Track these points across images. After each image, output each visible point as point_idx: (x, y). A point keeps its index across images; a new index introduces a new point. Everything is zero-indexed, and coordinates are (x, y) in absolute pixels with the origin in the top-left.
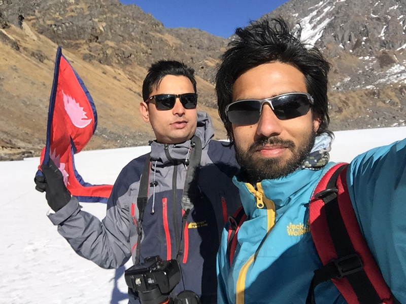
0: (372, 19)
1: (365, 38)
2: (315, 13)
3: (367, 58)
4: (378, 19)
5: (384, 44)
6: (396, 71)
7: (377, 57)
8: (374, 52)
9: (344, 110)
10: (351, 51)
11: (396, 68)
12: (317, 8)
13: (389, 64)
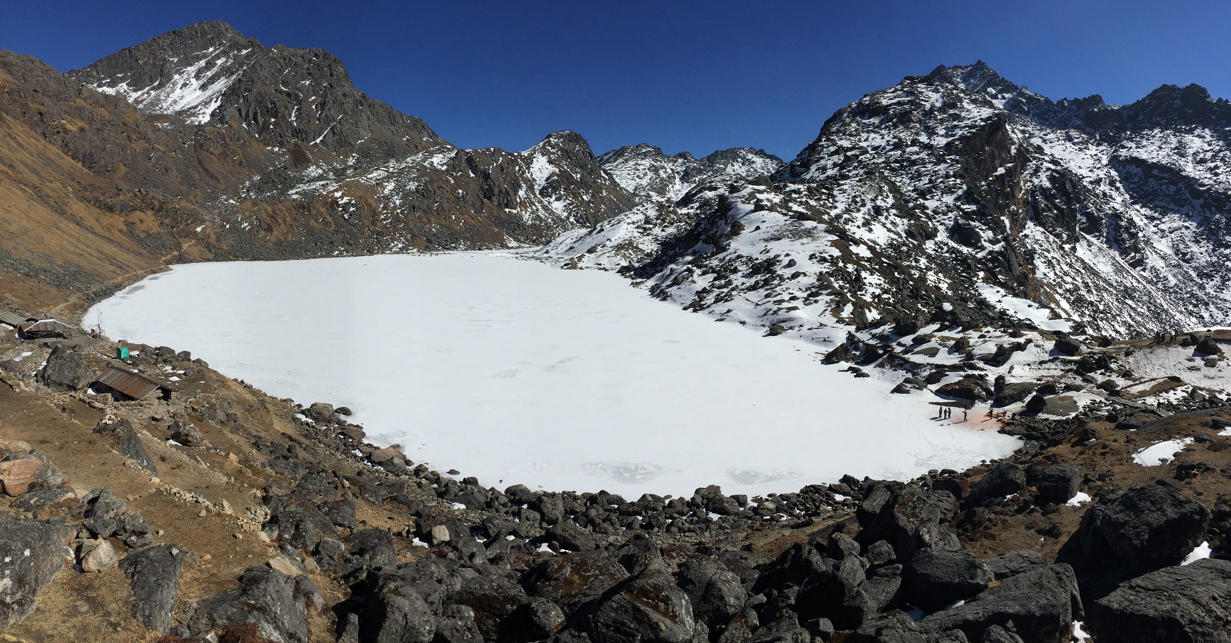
0: (281, 92)
1: (273, 120)
2: (202, 63)
3: (276, 149)
4: (288, 95)
5: (296, 132)
6: (313, 174)
7: (289, 150)
8: (286, 143)
10: (257, 136)
12: (205, 56)
13: (303, 162)
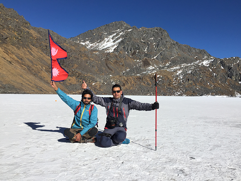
0: (142, 42)
1: (138, 51)
2: (115, 34)
3: (138, 61)
5: (146, 55)
6: (150, 69)
7: (142, 61)
8: (142, 58)
9: (126, 85)
10: (131, 56)
11: (151, 68)
13: (148, 65)
